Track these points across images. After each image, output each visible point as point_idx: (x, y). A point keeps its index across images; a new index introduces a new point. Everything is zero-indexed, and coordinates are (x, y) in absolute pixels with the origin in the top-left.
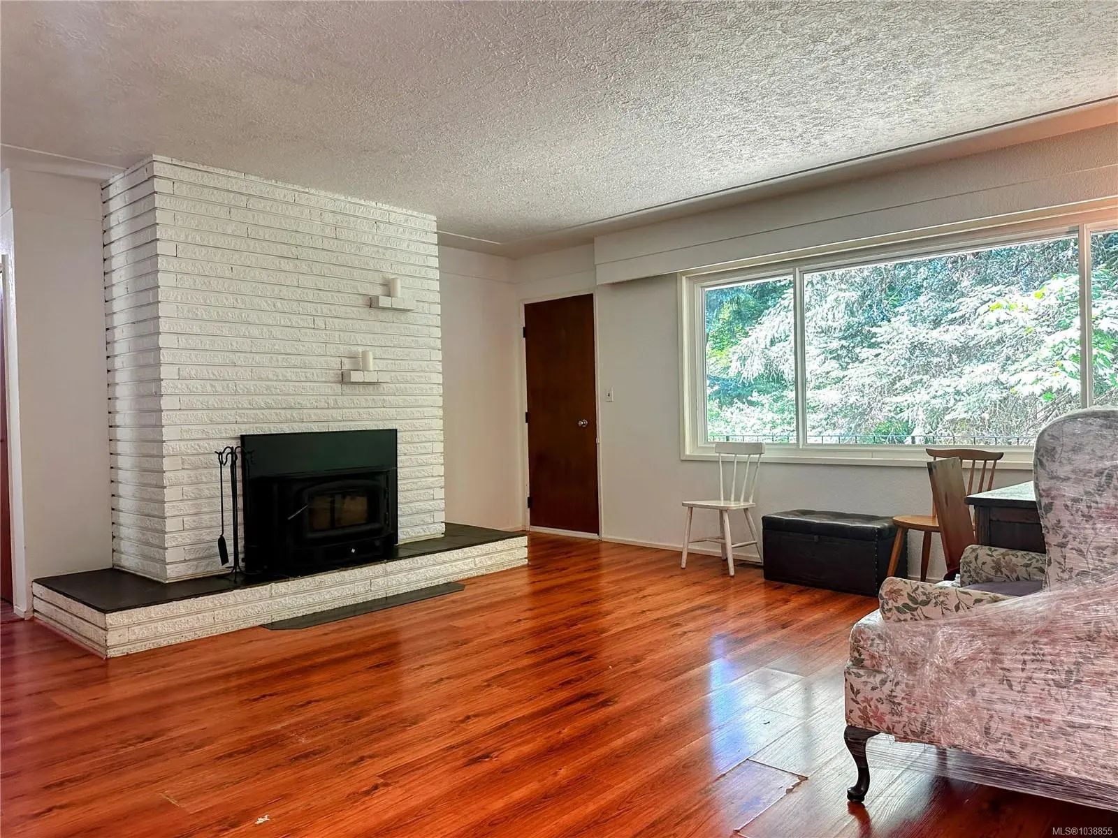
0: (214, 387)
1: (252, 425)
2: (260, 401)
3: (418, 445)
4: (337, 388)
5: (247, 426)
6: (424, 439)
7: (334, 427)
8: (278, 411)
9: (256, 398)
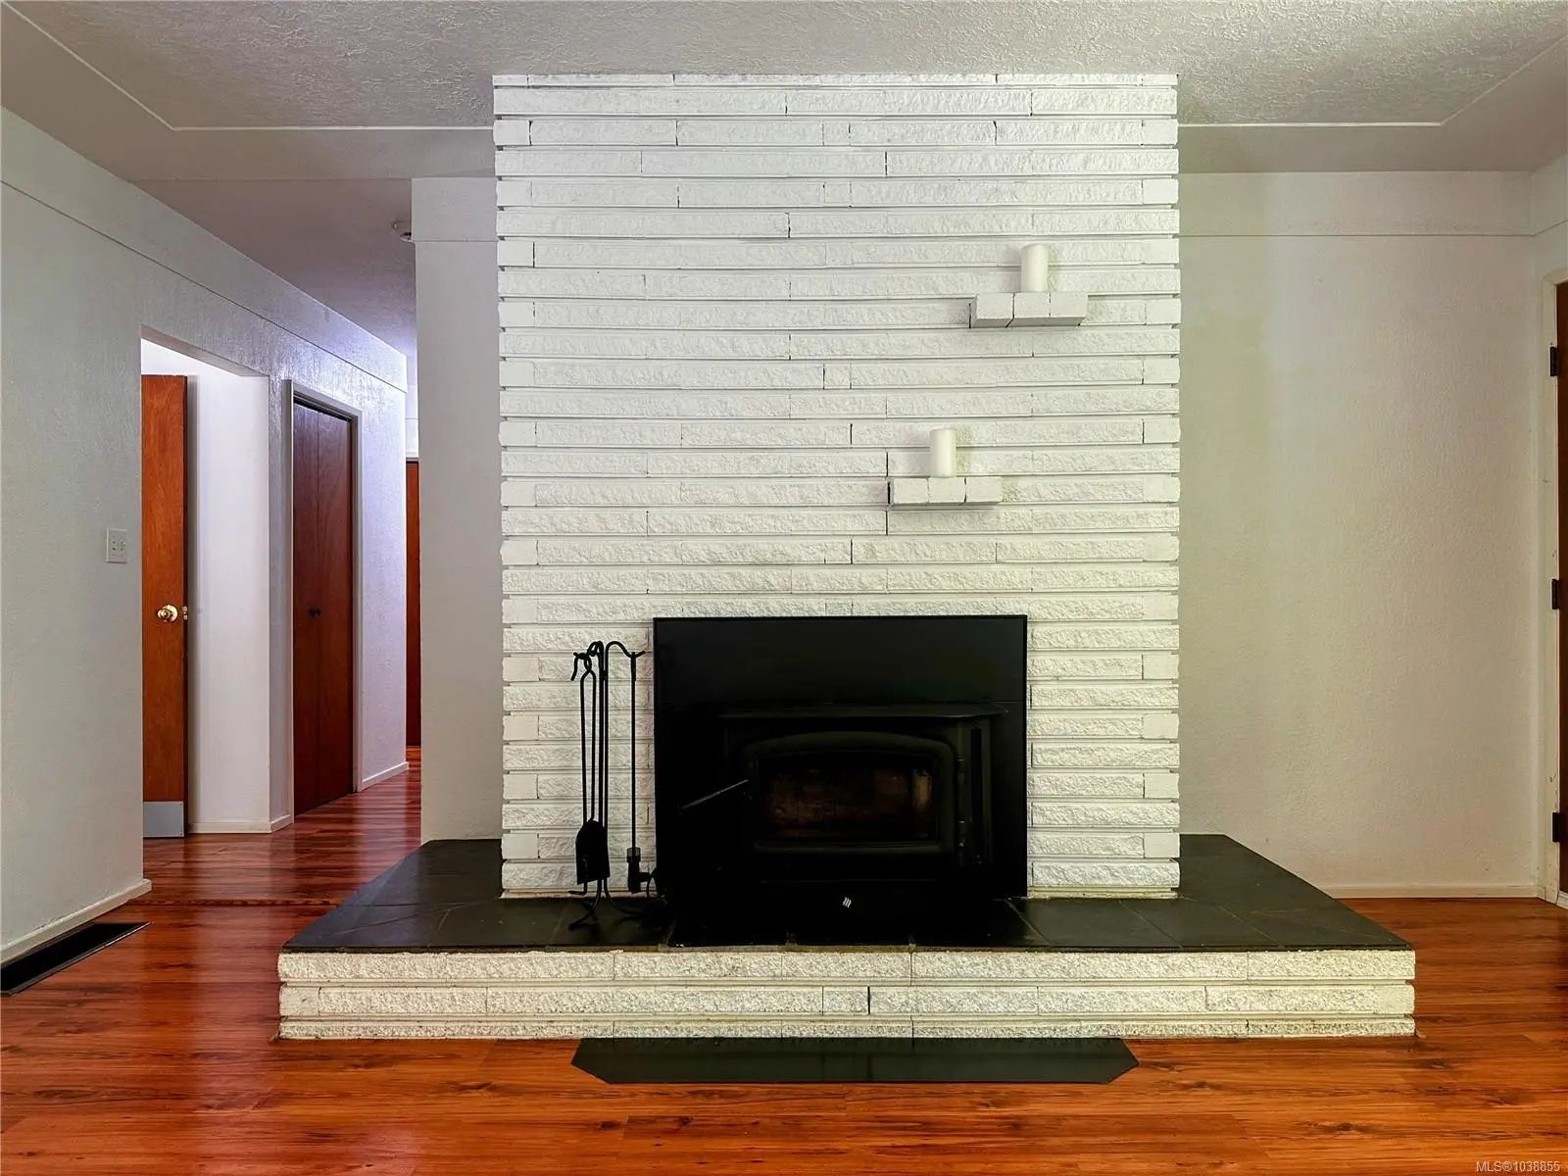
0: (604, 521)
1: (679, 599)
2: (699, 549)
3: (1096, 658)
4: (875, 520)
5: (670, 601)
6: (1116, 644)
7: (865, 607)
8: (735, 570)
9: (690, 543)
